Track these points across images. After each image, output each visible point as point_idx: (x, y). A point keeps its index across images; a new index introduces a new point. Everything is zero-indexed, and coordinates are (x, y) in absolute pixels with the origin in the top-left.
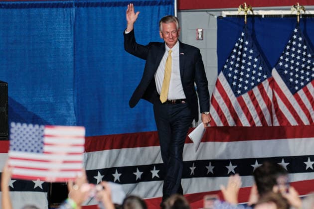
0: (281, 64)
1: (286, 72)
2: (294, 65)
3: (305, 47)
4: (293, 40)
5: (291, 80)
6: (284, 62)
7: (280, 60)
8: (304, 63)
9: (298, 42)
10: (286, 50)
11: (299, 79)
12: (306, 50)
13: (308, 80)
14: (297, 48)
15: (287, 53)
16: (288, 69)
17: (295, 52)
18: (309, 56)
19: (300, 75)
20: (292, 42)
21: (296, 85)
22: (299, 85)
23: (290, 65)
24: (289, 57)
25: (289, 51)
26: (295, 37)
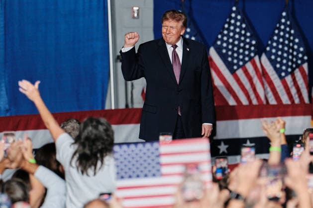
0: (219, 43)
1: (224, 51)
2: (233, 44)
3: (244, 26)
4: (231, 18)
5: (230, 59)
6: (223, 41)
7: (217, 39)
8: (243, 42)
9: (236, 20)
10: (224, 29)
11: (237, 58)
12: (244, 29)
13: (247, 59)
14: (236, 27)
15: (226, 32)
16: (227, 48)
17: (234, 31)
18: (248, 34)
19: (239, 54)
20: (230, 20)
21: (234, 64)
22: (237, 64)
23: (228, 44)
24: (228, 35)
25: (228, 29)
26: (233, 15)
